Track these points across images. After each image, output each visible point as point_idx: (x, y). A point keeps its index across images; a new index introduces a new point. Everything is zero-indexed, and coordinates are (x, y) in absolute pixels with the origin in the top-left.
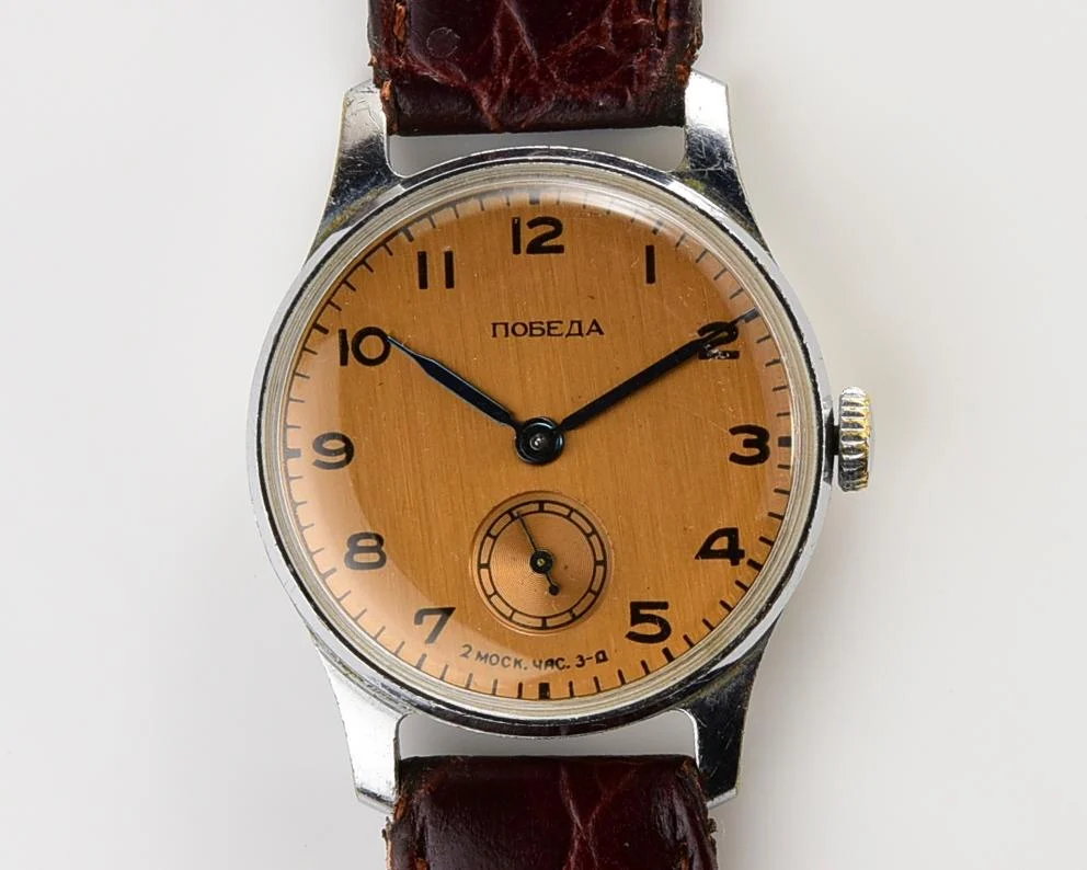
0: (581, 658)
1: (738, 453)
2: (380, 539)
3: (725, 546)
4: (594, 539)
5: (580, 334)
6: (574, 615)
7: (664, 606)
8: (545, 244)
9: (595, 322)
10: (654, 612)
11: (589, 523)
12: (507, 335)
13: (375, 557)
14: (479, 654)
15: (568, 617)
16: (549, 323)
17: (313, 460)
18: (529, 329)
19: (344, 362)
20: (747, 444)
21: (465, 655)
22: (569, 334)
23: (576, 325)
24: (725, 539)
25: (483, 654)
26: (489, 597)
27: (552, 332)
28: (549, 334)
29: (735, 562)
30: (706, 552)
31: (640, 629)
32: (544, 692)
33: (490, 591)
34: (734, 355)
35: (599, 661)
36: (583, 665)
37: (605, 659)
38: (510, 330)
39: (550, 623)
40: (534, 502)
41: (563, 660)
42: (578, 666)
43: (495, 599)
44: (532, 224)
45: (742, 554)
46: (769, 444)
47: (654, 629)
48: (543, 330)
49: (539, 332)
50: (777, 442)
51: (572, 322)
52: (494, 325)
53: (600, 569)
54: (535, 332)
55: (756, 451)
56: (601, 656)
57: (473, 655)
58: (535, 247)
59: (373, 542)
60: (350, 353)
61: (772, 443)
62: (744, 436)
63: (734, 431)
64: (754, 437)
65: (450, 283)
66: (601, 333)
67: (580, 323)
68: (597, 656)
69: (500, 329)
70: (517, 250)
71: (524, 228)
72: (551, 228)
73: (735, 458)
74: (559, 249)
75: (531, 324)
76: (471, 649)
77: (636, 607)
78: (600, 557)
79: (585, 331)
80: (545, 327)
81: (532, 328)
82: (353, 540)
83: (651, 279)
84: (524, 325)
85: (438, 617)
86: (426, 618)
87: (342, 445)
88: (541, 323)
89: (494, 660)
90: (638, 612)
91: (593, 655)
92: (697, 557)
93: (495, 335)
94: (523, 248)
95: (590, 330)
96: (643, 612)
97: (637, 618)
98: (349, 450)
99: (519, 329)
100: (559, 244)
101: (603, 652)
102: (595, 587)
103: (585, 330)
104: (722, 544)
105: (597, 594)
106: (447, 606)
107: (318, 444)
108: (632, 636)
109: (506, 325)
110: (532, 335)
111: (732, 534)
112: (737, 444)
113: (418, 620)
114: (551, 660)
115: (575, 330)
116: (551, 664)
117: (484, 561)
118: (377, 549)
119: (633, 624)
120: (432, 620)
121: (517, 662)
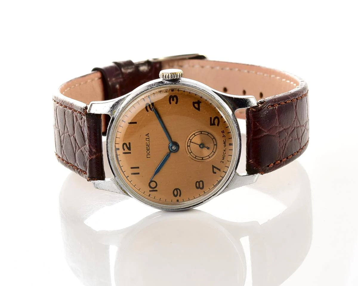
0: (223, 136)
3: (197, 104)
4: (196, 134)
5: (149, 138)
7: (211, 118)
8: (128, 147)
9: (146, 135)
10: (212, 121)
11: (192, 135)
12: (150, 155)
13: (201, 183)
14: (223, 159)
15: (214, 139)
16: (147, 145)
17: (179, 197)
18: (148, 150)
19: (156, 191)
21: (223, 162)
22: (149, 141)
23: (147, 139)
24: (195, 105)
25: (223, 158)
27: (148, 145)
28: (149, 145)
29: (201, 102)
30: (198, 109)
31: (216, 124)
32: (231, 144)
33: (208, 157)
34: (153, 103)
36: (224, 136)
38: (148, 154)
39: (215, 144)
40: (188, 148)
41: (224, 141)
42: (225, 137)
43: (210, 156)
45: (199, 101)
46: (173, 95)
47: (216, 120)
48: (148, 147)
49: (149, 147)
51: (146, 140)
52: (147, 158)
53: (203, 133)
55: (175, 98)
56: (223, 132)
57: (223, 161)
58: (129, 149)
59: (198, 183)
60: (155, 189)
62: (171, 101)
63: (170, 103)
64: (172, 99)
65: (138, 168)
66: (149, 134)
67: (146, 139)
68: (223, 133)
69: (148, 156)
70: (130, 153)
72: (125, 145)
73: (176, 103)
74: (130, 143)
75: (147, 149)
76: (221, 161)
77: (211, 124)
78: (200, 133)
79: (149, 137)
80: (148, 146)
81: (148, 149)
82: (197, 188)
83: (136, 123)
85: (214, 169)
86: (215, 171)
87: (175, 191)
88: (147, 147)
89: (224, 156)
90: (212, 124)
92: (200, 111)
93: (150, 157)
94: (129, 151)
95: (148, 136)
96: (212, 123)
97: (214, 124)
98: (176, 189)
99: (148, 152)
100: (128, 143)
101: (222, 132)
104: (196, 105)
105: (208, 133)
106: (212, 167)
107: (176, 196)
108: (218, 125)
109: (147, 155)
110: (149, 149)
111: (194, 103)
112: (173, 103)
113: (215, 173)
114: (224, 143)
115: (148, 139)
116: (225, 143)
117: (201, 159)
118: (199, 182)
119: (215, 125)
120: (215, 170)
121: (224, 151)
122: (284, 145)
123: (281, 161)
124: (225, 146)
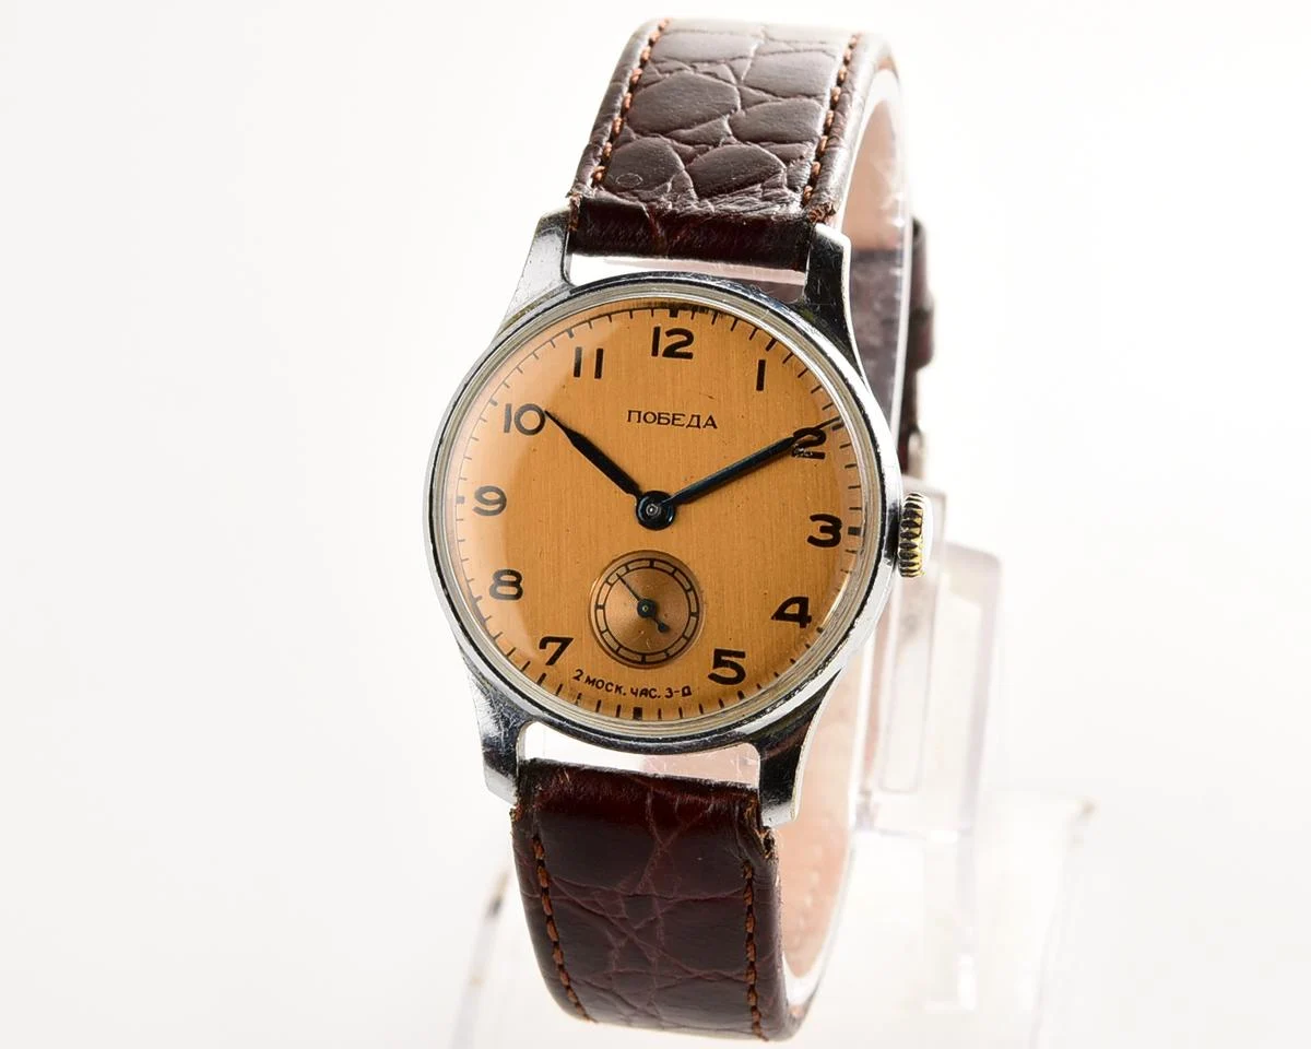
0: (670, 690)
1: (815, 536)
2: (519, 576)
3: (797, 612)
4: (691, 594)
5: (698, 426)
6: (668, 655)
7: (742, 655)
8: (678, 350)
9: (711, 418)
10: (733, 659)
11: (689, 580)
12: (639, 421)
13: (513, 590)
14: (588, 678)
15: (663, 656)
16: (674, 415)
17: (473, 507)
18: (658, 418)
19: (507, 430)
20: (823, 529)
21: (577, 678)
22: (689, 426)
23: (695, 419)
24: (797, 605)
25: (591, 679)
26: (601, 633)
27: (676, 422)
28: (673, 424)
29: (803, 626)
30: (780, 615)
31: (719, 672)
32: (638, 713)
33: (603, 628)
34: (821, 456)
35: (684, 695)
36: (671, 696)
37: (689, 693)
38: (642, 417)
39: (648, 659)
40: (646, 559)
41: (655, 690)
42: (667, 697)
43: (606, 635)
44: (669, 333)
45: (809, 619)
46: (841, 531)
47: (731, 673)
48: (669, 420)
49: (665, 421)
50: (847, 531)
51: (693, 416)
52: (630, 412)
53: (694, 619)
54: (662, 421)
55: (831, 537)
56: (686, 691)
57: (583, 678)
58: (670, 352)
59: (514, 579)
60: (513, 423)
61: (843, 531)
62: (822, 523)
63: (814, 518)
64: (830, 524)
65: (598, 375)
66: (715, 427)
67: (698, 417)
68: (683, 690)
69: (635, 416)
70: (655, 353)
71: (663, 336)
72: (685, 338)
73: (812, 540)
74: (689, 356)
75: (659, 414)
76: (582, 673)
77: (719, 653)
78: (694, 610)
79: (701, 425)
80: (671, 418)
81: (660, 418)
82: (498, 575)
83: (760, 387)
84: (654, 414)
85: (559, 644)
86: (549, 644)
87: (498, 497)
88: (668, 414)
89: (600, 683)
90: (720, 657)
91: (680, 689)
92: (772, 618)
93: (629, 420)
94: (661, 350)
95: (707, 424)
96: (723, 658)
97: (718, 663)
98: (503, 501)
99: (650, 418)
100: (689, 351)
101: (688, 687)
102: (688, 634)
103: (703, 423)
104: (794, 609)
105: (689, 640)
106: (567, 636)
107: (479, 495)
108: (712, 677)
109: (640, 413)
110: (659, 423)
111: (803, 602)
112: (815, 529)
113: (543, 645)
114: (646, 690)
115: (695, 423)
116: (645, 692)
117: (601, 603)
118: (516, 584)
119: (715, 666)
120: (553, 647)
121: (618, 689)
122: (599, 912)
123: (545, 891)
124: (635, 694)
